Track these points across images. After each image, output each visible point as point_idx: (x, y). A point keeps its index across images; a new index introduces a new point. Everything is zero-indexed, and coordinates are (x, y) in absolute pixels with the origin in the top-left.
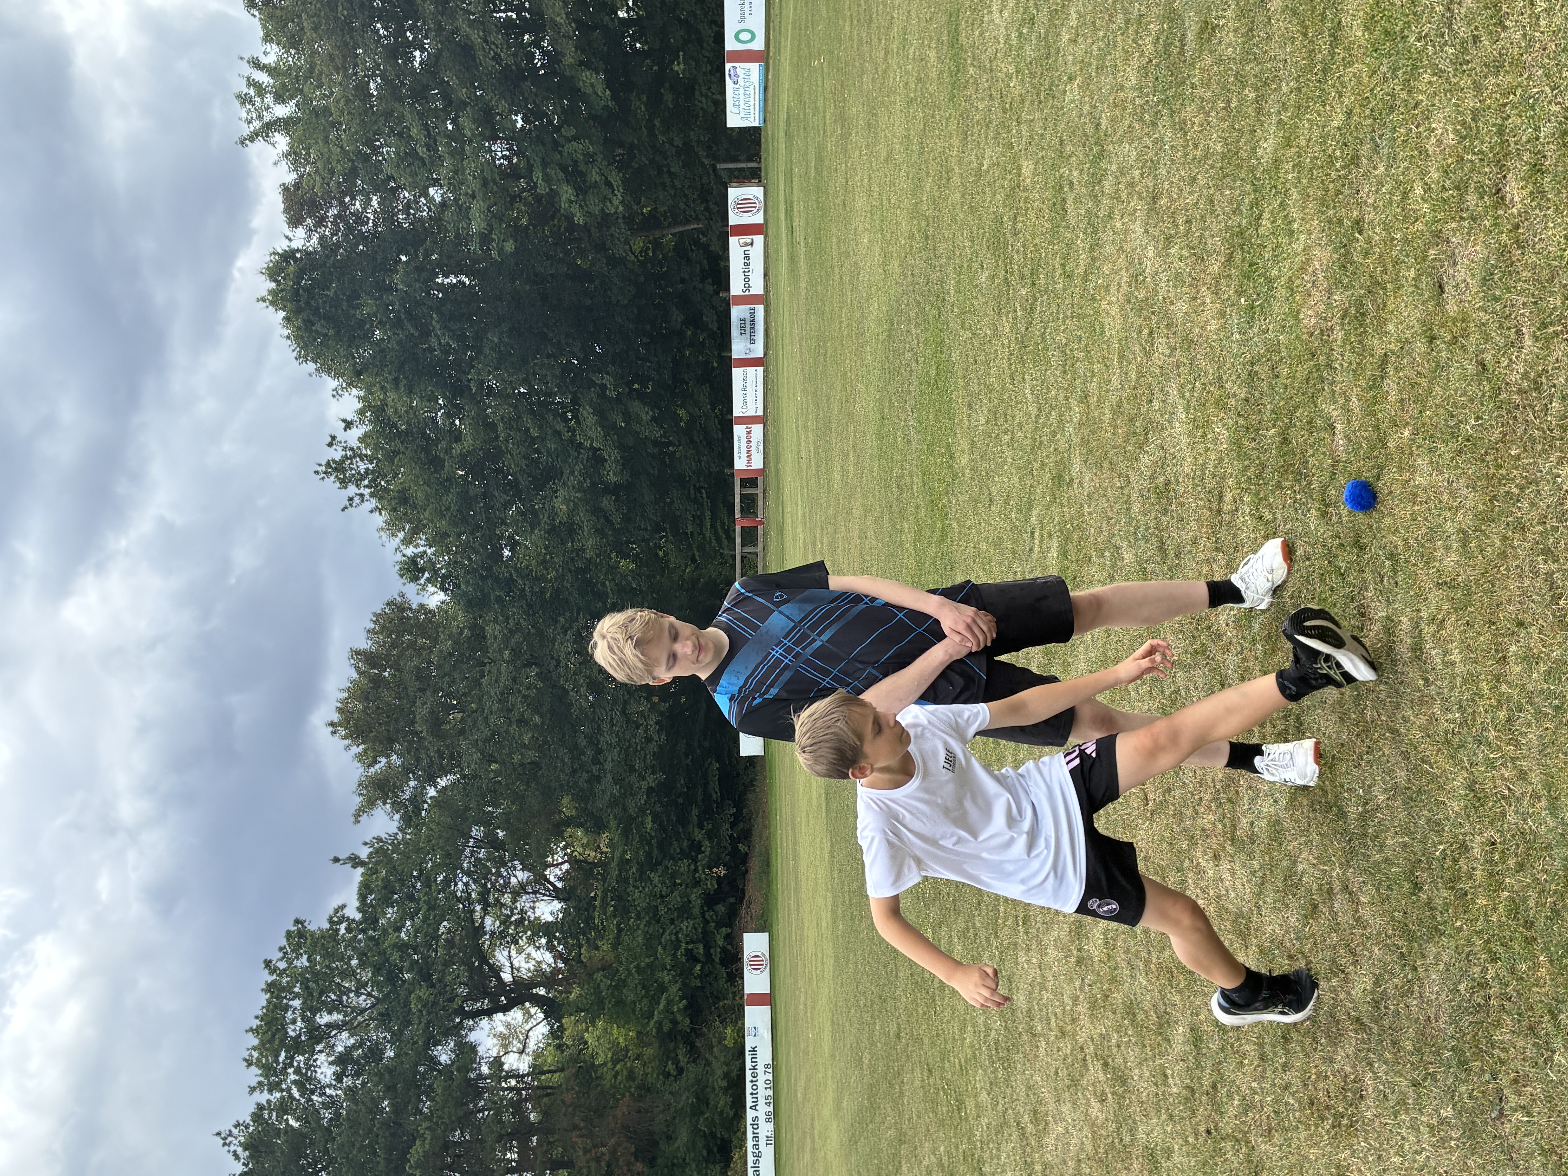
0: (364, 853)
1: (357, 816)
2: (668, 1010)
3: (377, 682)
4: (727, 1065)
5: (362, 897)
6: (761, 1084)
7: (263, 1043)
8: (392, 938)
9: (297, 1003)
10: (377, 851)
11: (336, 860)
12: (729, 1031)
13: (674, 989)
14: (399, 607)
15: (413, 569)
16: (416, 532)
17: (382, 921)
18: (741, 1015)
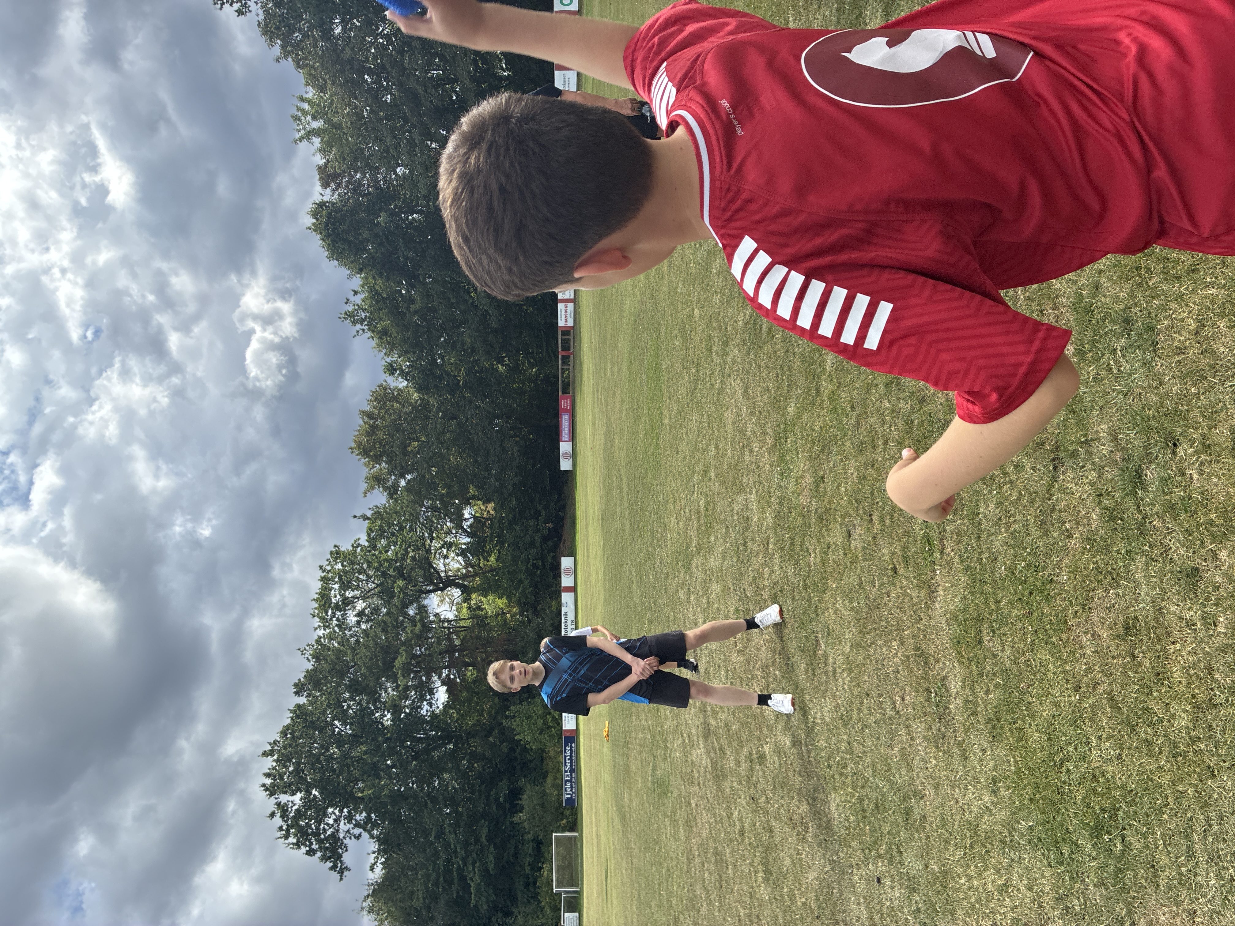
0: (369, 513)
1: (365, 494)
2: (523, 592)
3: (373, 427)
4: (553, 619)
5: (369, 535)
7: (320, 606)
8: (384, 556)
9: (336, 586)
10: (375, 512)
11: (355, 517)
12: (553, 603)
13: (526, 582)
14: (384, 388)
15: (391, 369)
16: (392, 350)
17: (379, 545)
18: (560, 596)
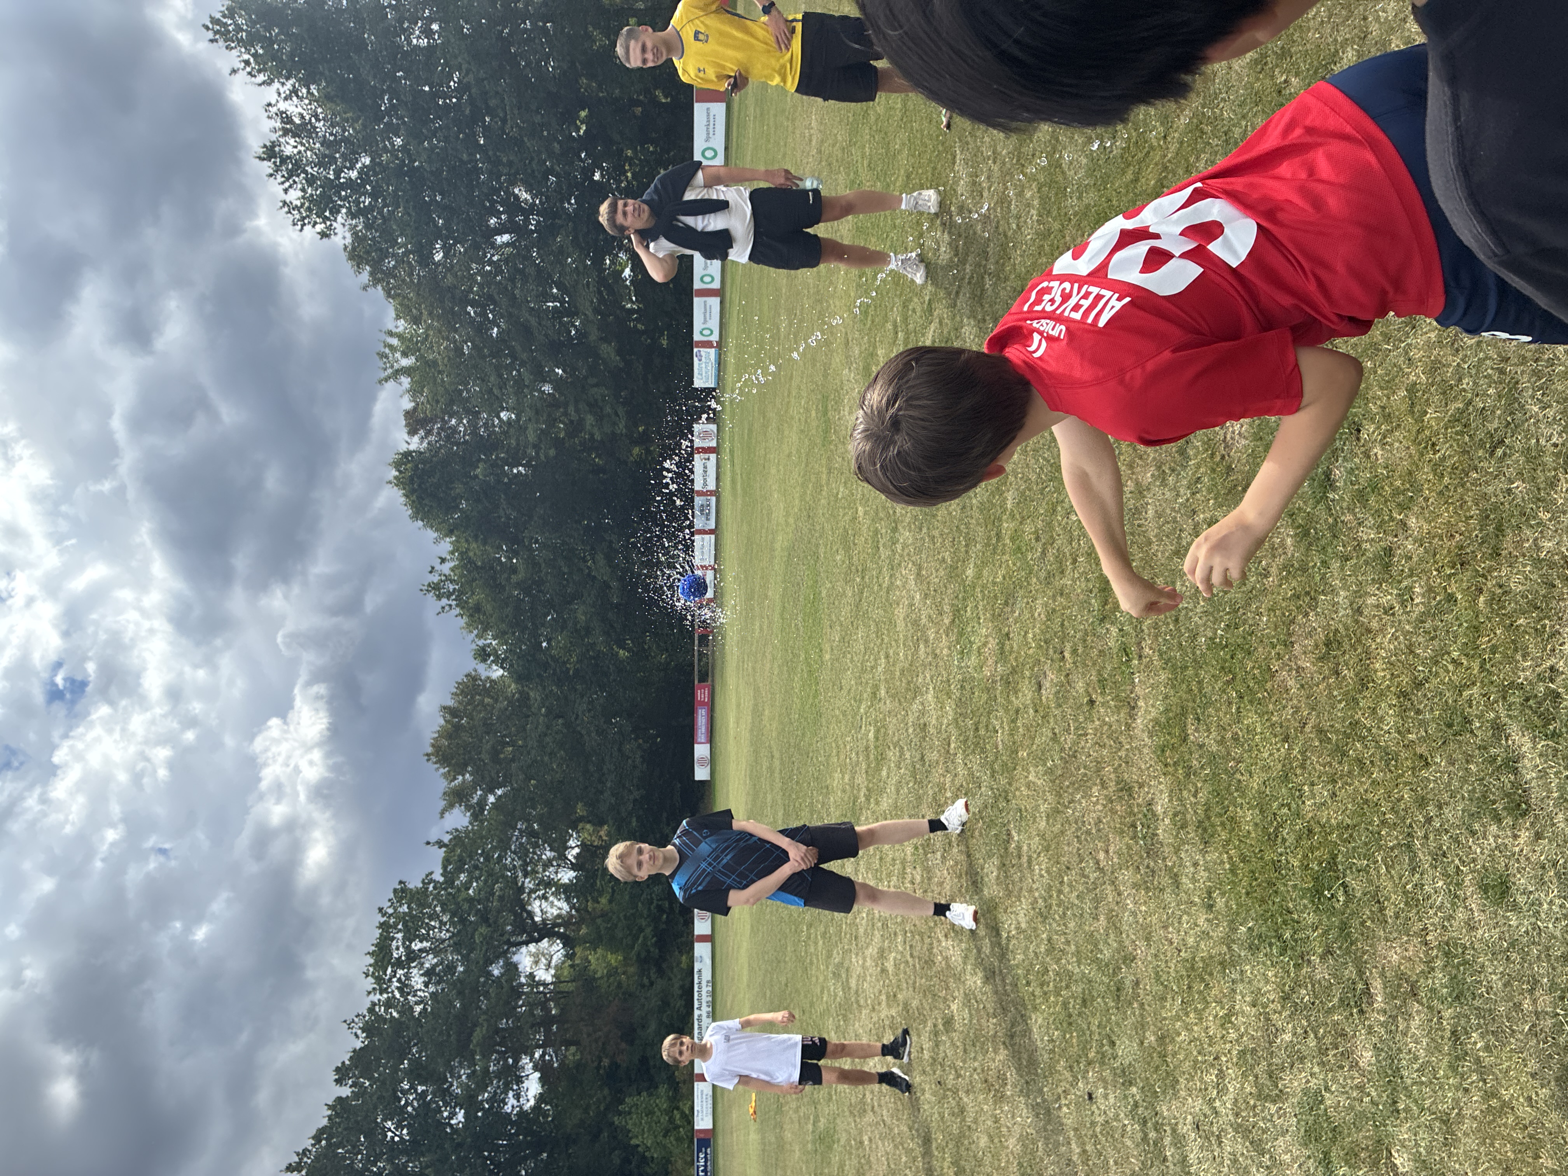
0: (446, 839)
1: (442, 814)
2: (644, 944)
3: (457, 727)
4: (682, 980)
5: (445, 867)
6: (704, 993)
7: (376, 962)
8: (463, 895)
9: (399, 936)
10: (455, 838)
11: (428, 843)
12: (684, 958)
13: (648, 931)
14: (473, 678)
15: (483, 654)
16: (485, 630)
17: (457, 883)
18: (692, 948)
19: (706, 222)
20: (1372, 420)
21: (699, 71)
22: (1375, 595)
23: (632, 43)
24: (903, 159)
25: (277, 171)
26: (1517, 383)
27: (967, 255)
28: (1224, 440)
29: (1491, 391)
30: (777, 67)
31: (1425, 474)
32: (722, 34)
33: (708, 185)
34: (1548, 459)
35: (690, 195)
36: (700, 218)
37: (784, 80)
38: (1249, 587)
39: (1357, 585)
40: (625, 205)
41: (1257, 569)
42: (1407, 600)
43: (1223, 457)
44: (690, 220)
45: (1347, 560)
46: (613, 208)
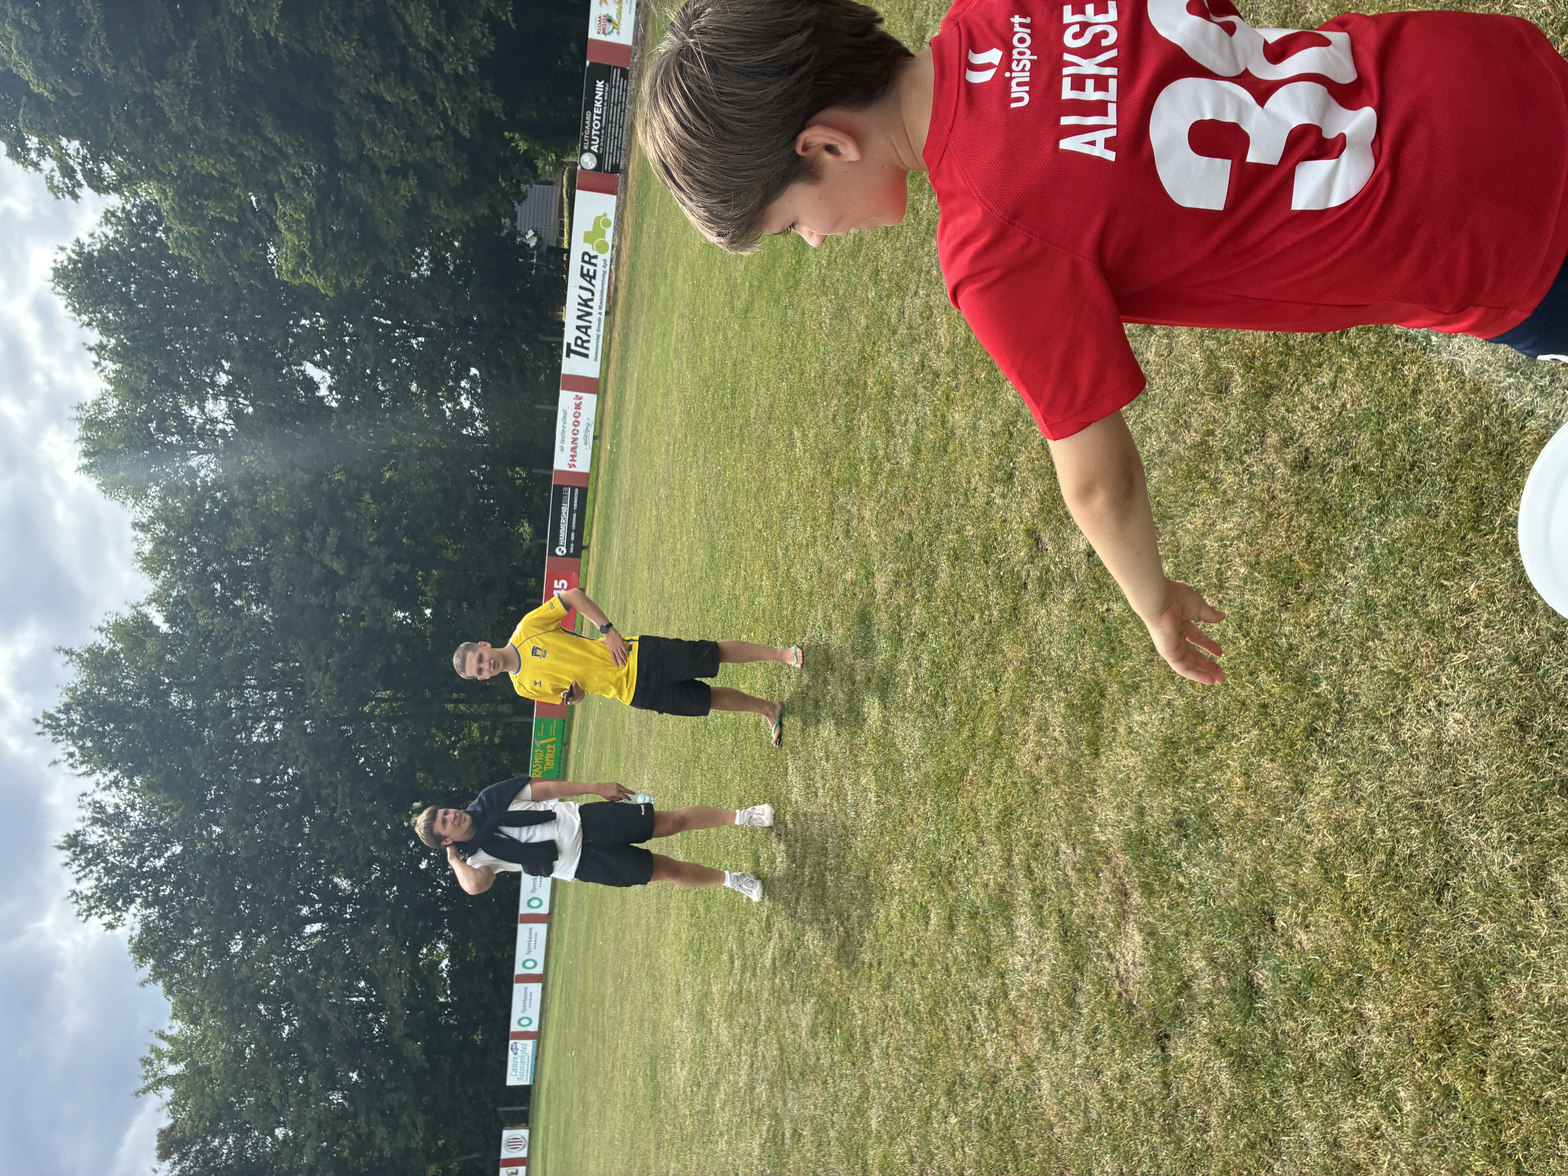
19: (531, 833)
20: (1286, 903)
21: (536, 683)
22: (1352, 1116)
23: (470, 654)
24: (735, 787)
25: (73, 860)
26: (1440, 816)
27: (805, 857)
28: (1118, 976)
29: (1414, 831)
30: (614, 680)
31: (1368, 946)
32: (560, 650)
33: (536, 799)
34: (1511, 885)
35: (515, 807)
36: (525, 829)
37: (620, 693)
38: (1186, 1151)
39: (1324, 1110)
40: (446, 813)
41: (1191, 1124)
42: (1394, 1112)
43: (1120, 995)
44: (514, 832)
45: (1302, 1080)
46: (432, 817)
